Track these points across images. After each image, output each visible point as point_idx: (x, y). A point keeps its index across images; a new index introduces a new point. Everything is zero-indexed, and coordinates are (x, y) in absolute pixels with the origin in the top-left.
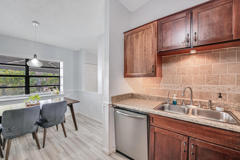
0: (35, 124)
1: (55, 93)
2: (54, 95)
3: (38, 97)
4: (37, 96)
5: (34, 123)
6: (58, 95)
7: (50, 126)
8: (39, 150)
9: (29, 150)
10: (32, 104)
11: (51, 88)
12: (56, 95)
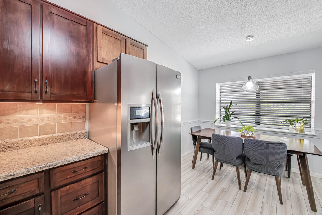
0: (238, 158)
1: (296, 129)
2: (295, 132)
3: (251, 129)
4: (251, 127)
5: (236, 157)
6: (301, 133)
7: (255, 170)
8: (239, 190)
9: (232, 183)
10: (246, 135)
11: (289, 120)
12: (298, 132)
